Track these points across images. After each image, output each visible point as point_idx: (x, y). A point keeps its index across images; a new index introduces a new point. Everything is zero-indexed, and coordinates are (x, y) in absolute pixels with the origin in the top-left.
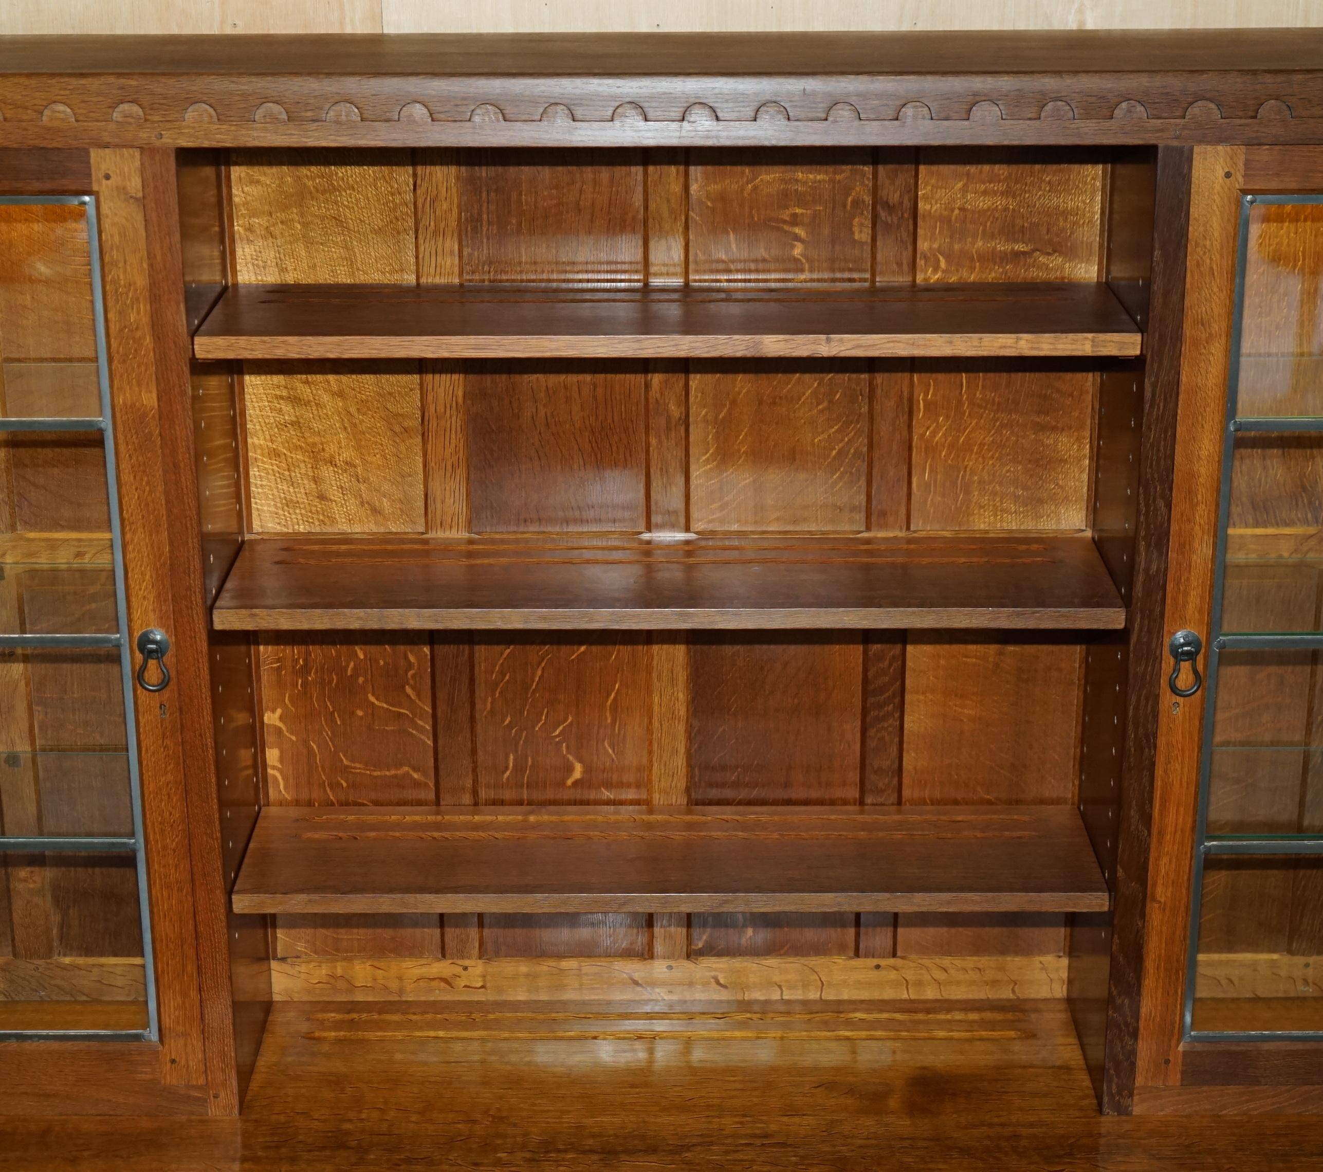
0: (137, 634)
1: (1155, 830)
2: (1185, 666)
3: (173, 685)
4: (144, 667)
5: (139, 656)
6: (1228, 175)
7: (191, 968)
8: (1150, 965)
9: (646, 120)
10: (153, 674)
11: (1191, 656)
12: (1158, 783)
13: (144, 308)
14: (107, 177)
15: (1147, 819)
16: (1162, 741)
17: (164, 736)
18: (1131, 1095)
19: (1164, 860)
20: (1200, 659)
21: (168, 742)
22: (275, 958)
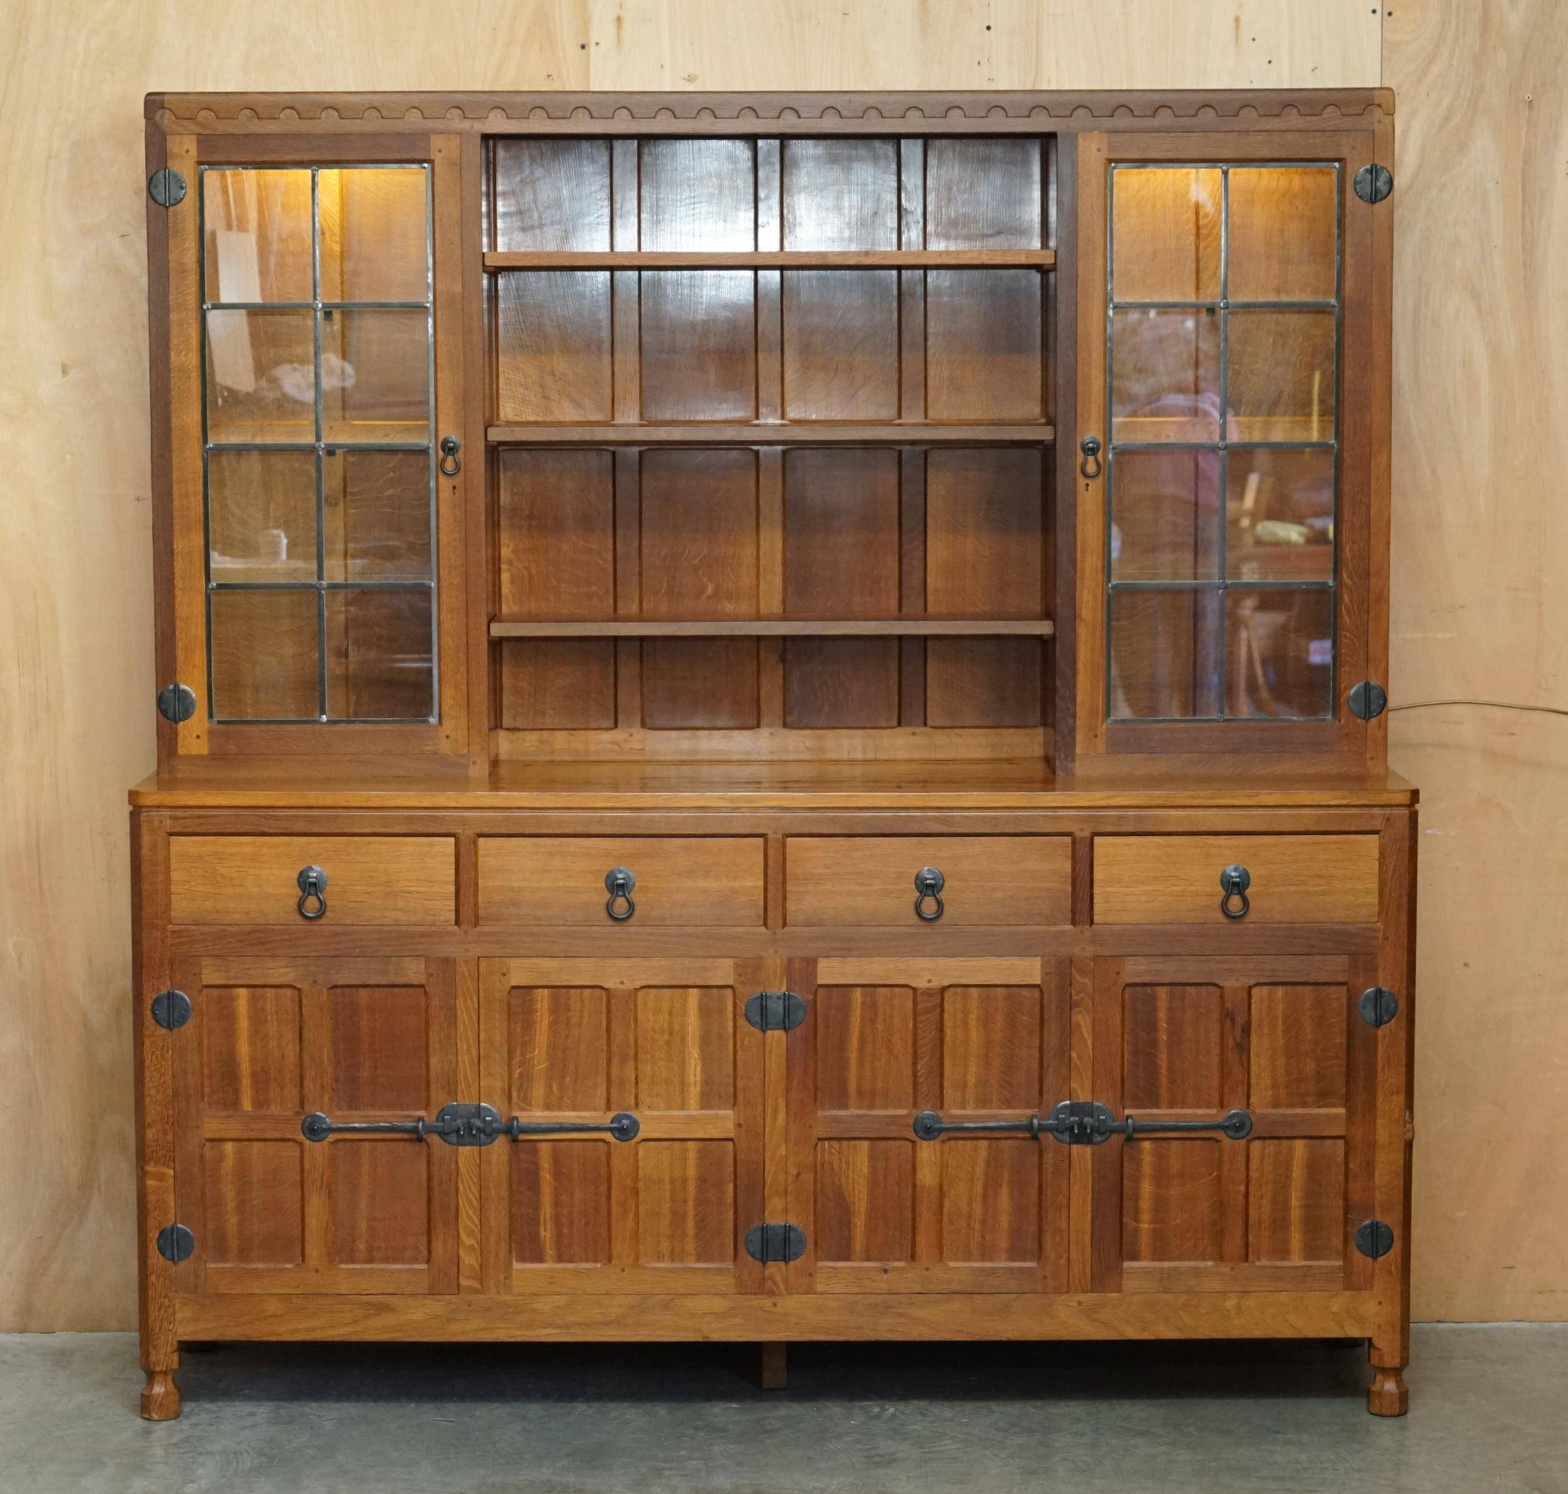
0: (441, 439)
1: (1078, 571)
2: (1091, 459)
3: (462, 472)
4: (444, 460)
5: (441, 453)
6: (1099, 150)
7: (463, 669)
8: (1081, 665)
9: (758, 117)
10: (449, 466)
11: (1093, 451)
12: (1079, 537)
13: (458, 230)
14: (440, 151)
15: (1073, 562)
16: (1080, 510)
17: (455, 507)
18: (1073, 761)
19: (1086, 591)
20: (1100, 455)
21: (456, 510)
22: (501, 728)
